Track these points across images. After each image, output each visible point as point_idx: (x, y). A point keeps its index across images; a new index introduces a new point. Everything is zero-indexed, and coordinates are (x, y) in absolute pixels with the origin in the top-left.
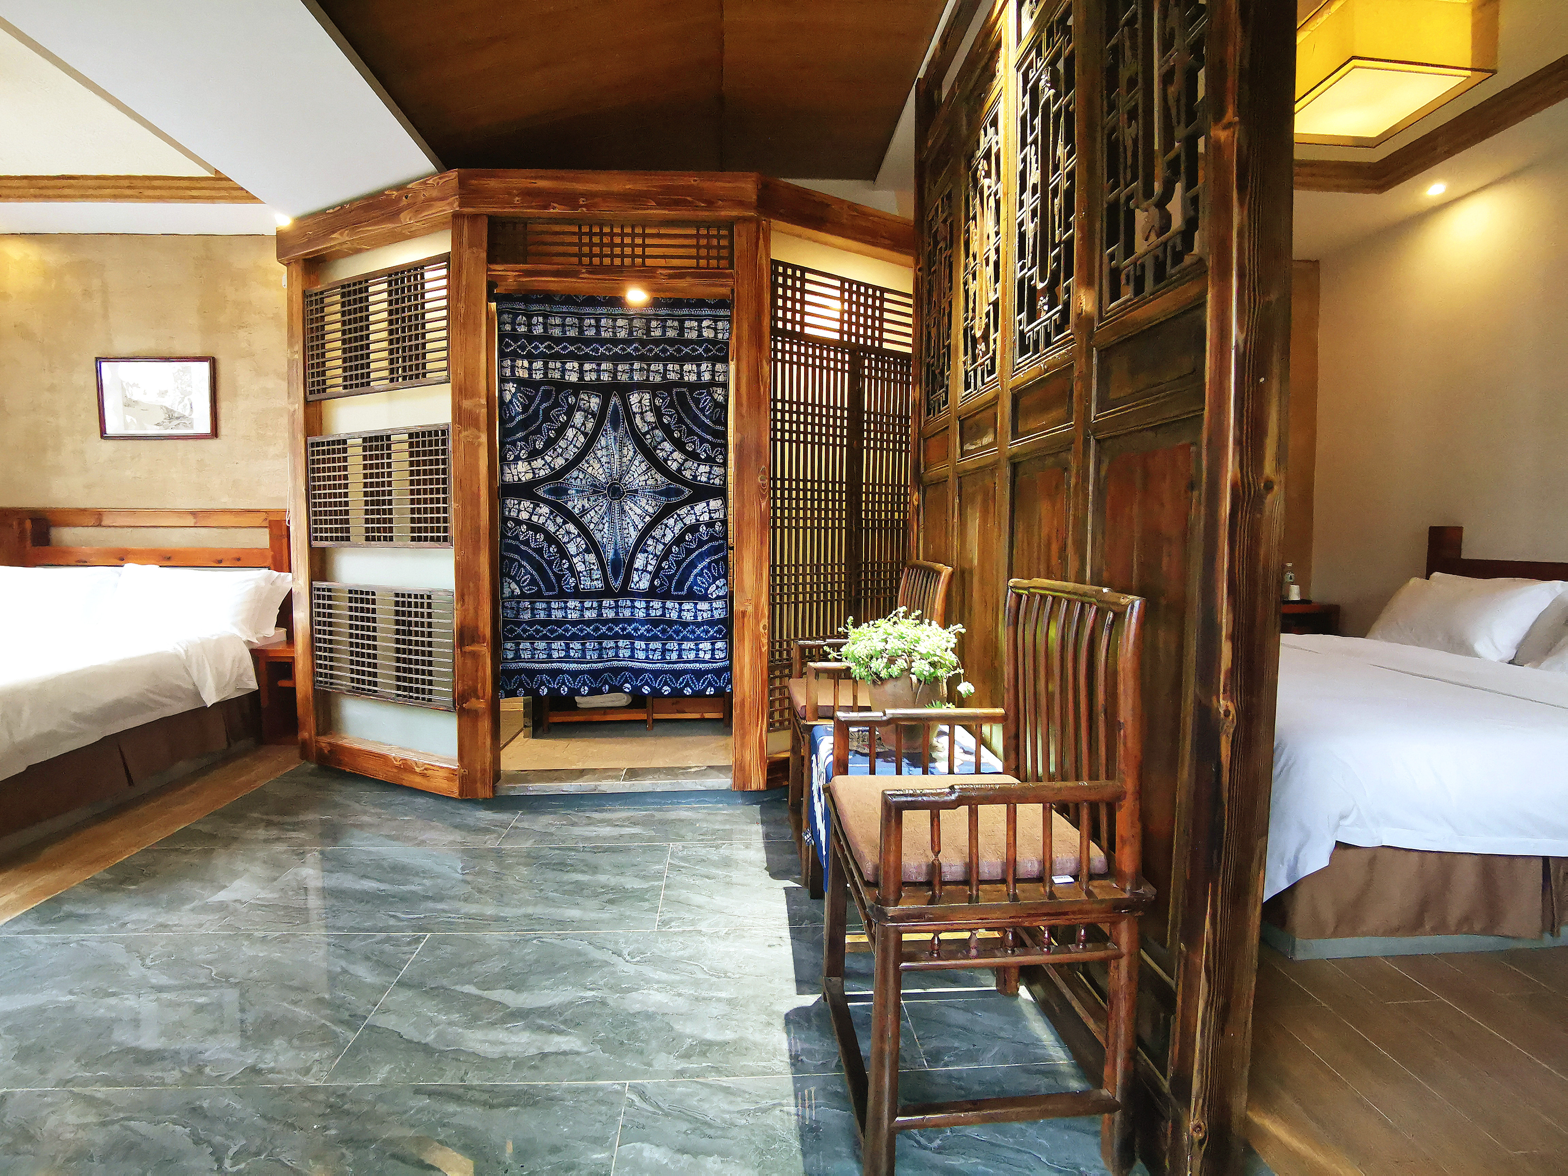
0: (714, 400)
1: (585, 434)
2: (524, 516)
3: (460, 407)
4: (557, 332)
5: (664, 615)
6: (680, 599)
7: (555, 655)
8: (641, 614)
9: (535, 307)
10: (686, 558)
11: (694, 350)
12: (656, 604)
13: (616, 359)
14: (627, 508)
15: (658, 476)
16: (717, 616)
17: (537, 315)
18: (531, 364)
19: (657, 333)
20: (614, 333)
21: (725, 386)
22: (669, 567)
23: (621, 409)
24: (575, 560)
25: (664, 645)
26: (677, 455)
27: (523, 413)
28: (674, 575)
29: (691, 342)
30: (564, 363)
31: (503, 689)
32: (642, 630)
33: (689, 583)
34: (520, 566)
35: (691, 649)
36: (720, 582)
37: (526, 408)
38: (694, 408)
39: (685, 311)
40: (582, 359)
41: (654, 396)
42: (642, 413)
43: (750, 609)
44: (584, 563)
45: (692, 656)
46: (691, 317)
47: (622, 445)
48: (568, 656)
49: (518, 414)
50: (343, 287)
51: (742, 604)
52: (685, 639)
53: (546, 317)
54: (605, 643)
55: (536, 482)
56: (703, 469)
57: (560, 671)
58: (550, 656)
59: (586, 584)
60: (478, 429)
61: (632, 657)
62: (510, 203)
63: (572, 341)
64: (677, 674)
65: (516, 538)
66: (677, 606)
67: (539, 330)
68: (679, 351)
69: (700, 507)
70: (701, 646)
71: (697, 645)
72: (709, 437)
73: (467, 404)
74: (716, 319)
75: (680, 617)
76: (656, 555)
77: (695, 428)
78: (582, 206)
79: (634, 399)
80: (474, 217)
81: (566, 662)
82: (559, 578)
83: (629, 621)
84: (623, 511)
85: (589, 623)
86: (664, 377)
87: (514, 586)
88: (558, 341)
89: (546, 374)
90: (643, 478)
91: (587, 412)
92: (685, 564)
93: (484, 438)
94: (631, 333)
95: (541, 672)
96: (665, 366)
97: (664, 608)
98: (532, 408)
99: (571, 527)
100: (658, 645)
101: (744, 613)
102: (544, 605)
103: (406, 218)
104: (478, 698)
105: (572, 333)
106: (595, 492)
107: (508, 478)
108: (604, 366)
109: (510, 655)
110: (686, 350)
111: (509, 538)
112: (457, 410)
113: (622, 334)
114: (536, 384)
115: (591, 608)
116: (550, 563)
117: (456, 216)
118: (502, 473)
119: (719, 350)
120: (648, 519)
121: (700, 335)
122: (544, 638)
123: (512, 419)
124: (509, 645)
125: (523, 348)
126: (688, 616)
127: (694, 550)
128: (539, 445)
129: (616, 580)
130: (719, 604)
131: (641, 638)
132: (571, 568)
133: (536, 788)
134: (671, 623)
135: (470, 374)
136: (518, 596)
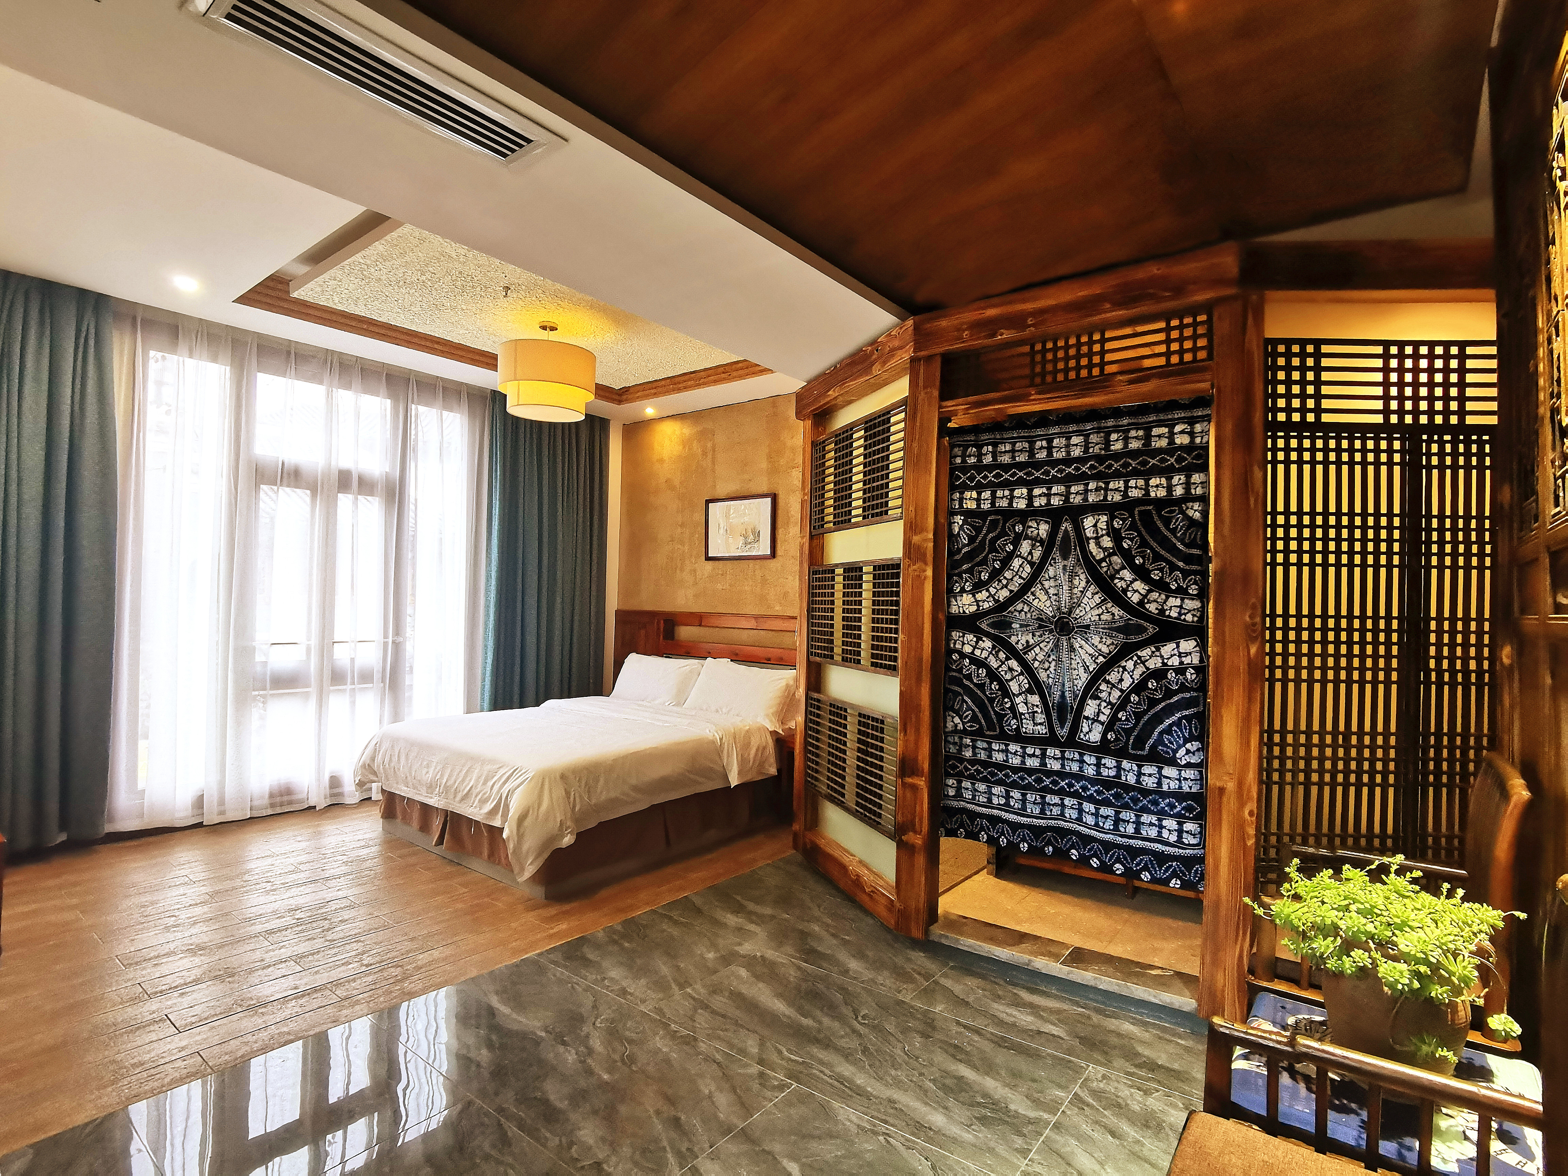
0: (1191, 519)
1: (1032, 564)
2: (968, 649)
3: (910, 542)
4: (1006, 459)
5: (1118, 776)
6: (1141, 760)
7: (995, 801)
8: (1090, 771)
9: (985, 437)
10: (1148, 710)
11: (1163, 460)
12: (1109, 762)
13: (1068, 480)
14: (1077, 645)
15: (1116, 611)
16: (1186, 789)
17: (987, 445)
18: (979, 494)
19: (1118, 446)
20: (1068, 453)
21: (1204, 499)
22: (1127, 719)
23: (1072, 534)
24: (1018, 700)
25: (1117, 813)
26: (1139, 585)
27: (968, 545)
28: (1132, 729)
29: (1160, 451)
30: (1012, 491)
31: (944, 827)
32: (1092, 790)
33: (1151, 741)
34: (964, 701)
35: (1151, 824)
36: (1193, 746)
37: (972, 540)
38: (1163, 529)
39: (1152, 418)
40: (1030, 485)
41: (1112, 518)
42: (1097, 538)
43: (1231, 786)
44: (1026, 704)
45: (1153, 833)
46: (1160, 424)
47: (1072, 576)
48: (1007, 804)
49: (964, 546)
50: (836, 436)
51: (1218, 778)
52: (1145, 810)
53: (995, 445)
54: (1049, 798)
55: (979, 615)
56: (1174, 602)
57: (999, 819)
58: (990, 800)
59: (1028, 727)
60: (926, 564)
61: (1079, 819)
62: (960, 339)
63: (1021, 466)
64: (1134, 852)
65: (960, 671)
66: (1135, 768)
67: (988, 459)
68: (1144, 463)
69: (1168, 649)
70: (1165, 823)
71: (1160, 820)
72: (1181, 564)
73: (916, 539)
74: (1192, 421)
75: (1138, 781)
76: (1110, 703)
77: (1163, 552)
78: (1030, 326)
79: (1089, 522)
80: (929, 359)
81: (1006, 811)
82: (1001, 717)
83: (1079, 777)
84: (1072, 649)
85: (1030, 771)
86: (1125, 495)
87: (957, 720)
88: (1006, 468)
89: (993, 504)
90: (1097, 612)
91: (1035, 539)
92: (1146, 718)
93: (929, 572)
94: (1086, 451)
95: (981, 816)
96: (1126, 483)
97: (1119, 768)
98: (980, 538)
99: (1013, 663)
100: (1110, 812)
101: (1222, 790)
102: (985, 745)
103: (876, 370)
104: (915, 832)
105: (1022, 458)
106: (1040, 627)
107: (954, 610)
108: (1054, 490)
109: (952, 792)
110: (1153, 462)
111: (954, 671)
112: (908, 545)
113: (1077, 452)
114: (983, 515)
115: (1033, 755)
116: (991, 701)
117: (913, 360)
118: (949, 605)
119: (1198, 457)
120: (1101, 659)
121: (1171, 442)
122: (984, 780)
123: (959, 550)
124: (950, 782)
125: (972, 479)
126: (1149, 782)
127: (1159, 701)
128: (984, 576)
129: (1062, 727)
130: (1190, 773)
131: (1091, 799)
132: (1013, 708)
133: (969, 943)
134: (1127, 787)
135: (920, 510)
136: (961, 732)
